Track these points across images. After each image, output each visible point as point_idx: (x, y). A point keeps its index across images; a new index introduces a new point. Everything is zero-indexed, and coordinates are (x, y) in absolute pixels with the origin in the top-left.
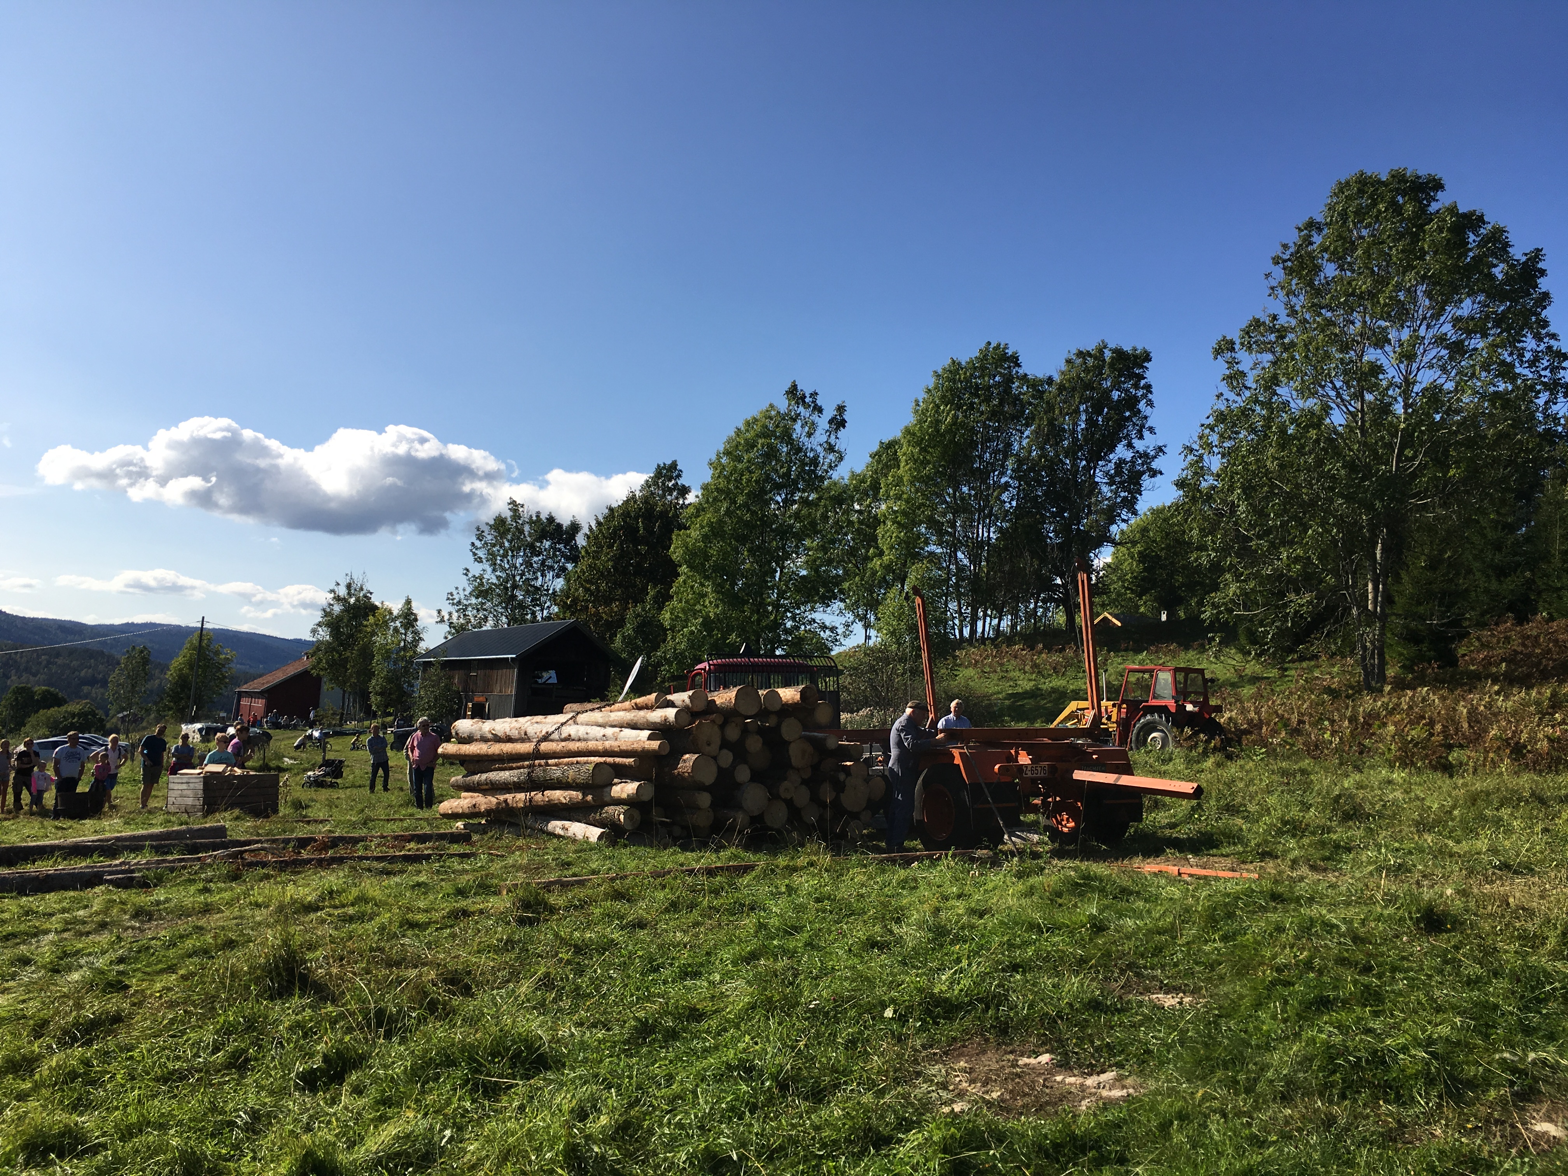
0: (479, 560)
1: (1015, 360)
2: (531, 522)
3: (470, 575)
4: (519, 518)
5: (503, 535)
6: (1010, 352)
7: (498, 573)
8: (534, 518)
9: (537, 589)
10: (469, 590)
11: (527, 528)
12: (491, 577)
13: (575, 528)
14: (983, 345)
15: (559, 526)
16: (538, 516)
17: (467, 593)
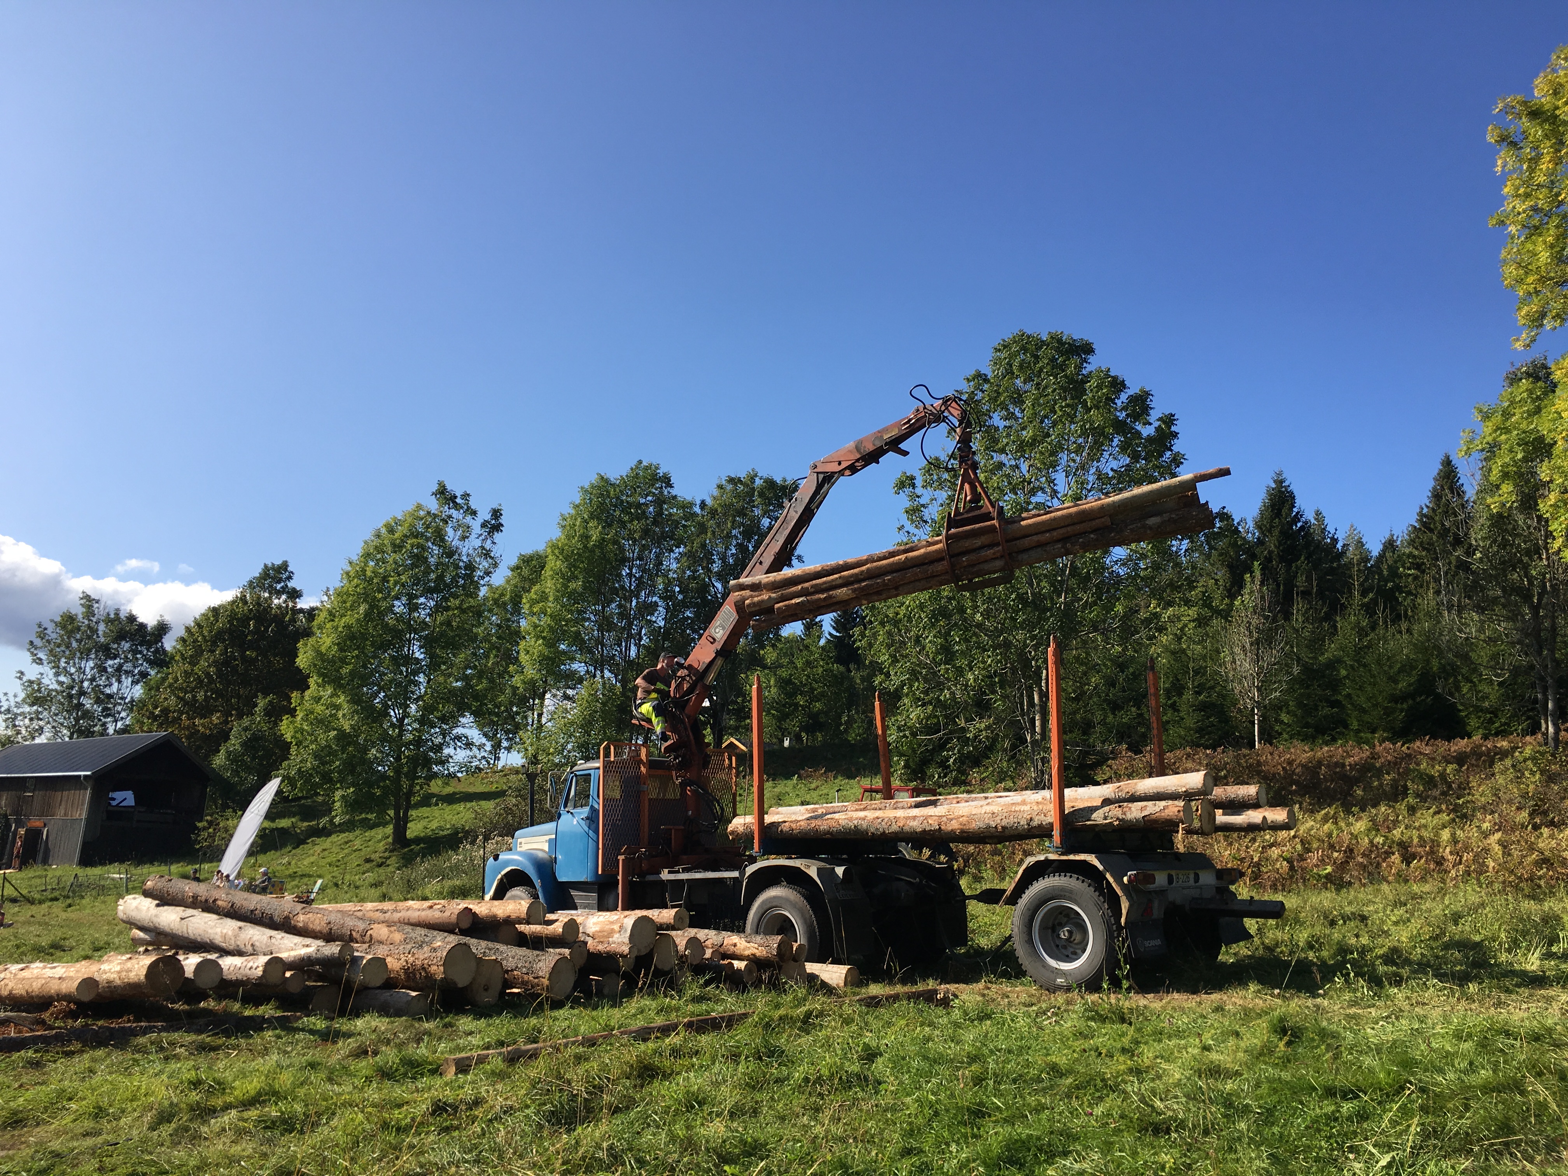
0: (39, 661)
1: (667, 481)
2: (108, 621)
3: (25, 679)
4: (94, 615)
5: (70, 634)
6: (661, 472)
7: (62, 678)
8: (112, 616)
9: (110, 696)
10: (22, 695)
11: (102, 627)
12: (50, 681)
13: (162, 629)
14: (633, 464)
15: (143, 626)
16: (117, 614)
17: (19, 699)
